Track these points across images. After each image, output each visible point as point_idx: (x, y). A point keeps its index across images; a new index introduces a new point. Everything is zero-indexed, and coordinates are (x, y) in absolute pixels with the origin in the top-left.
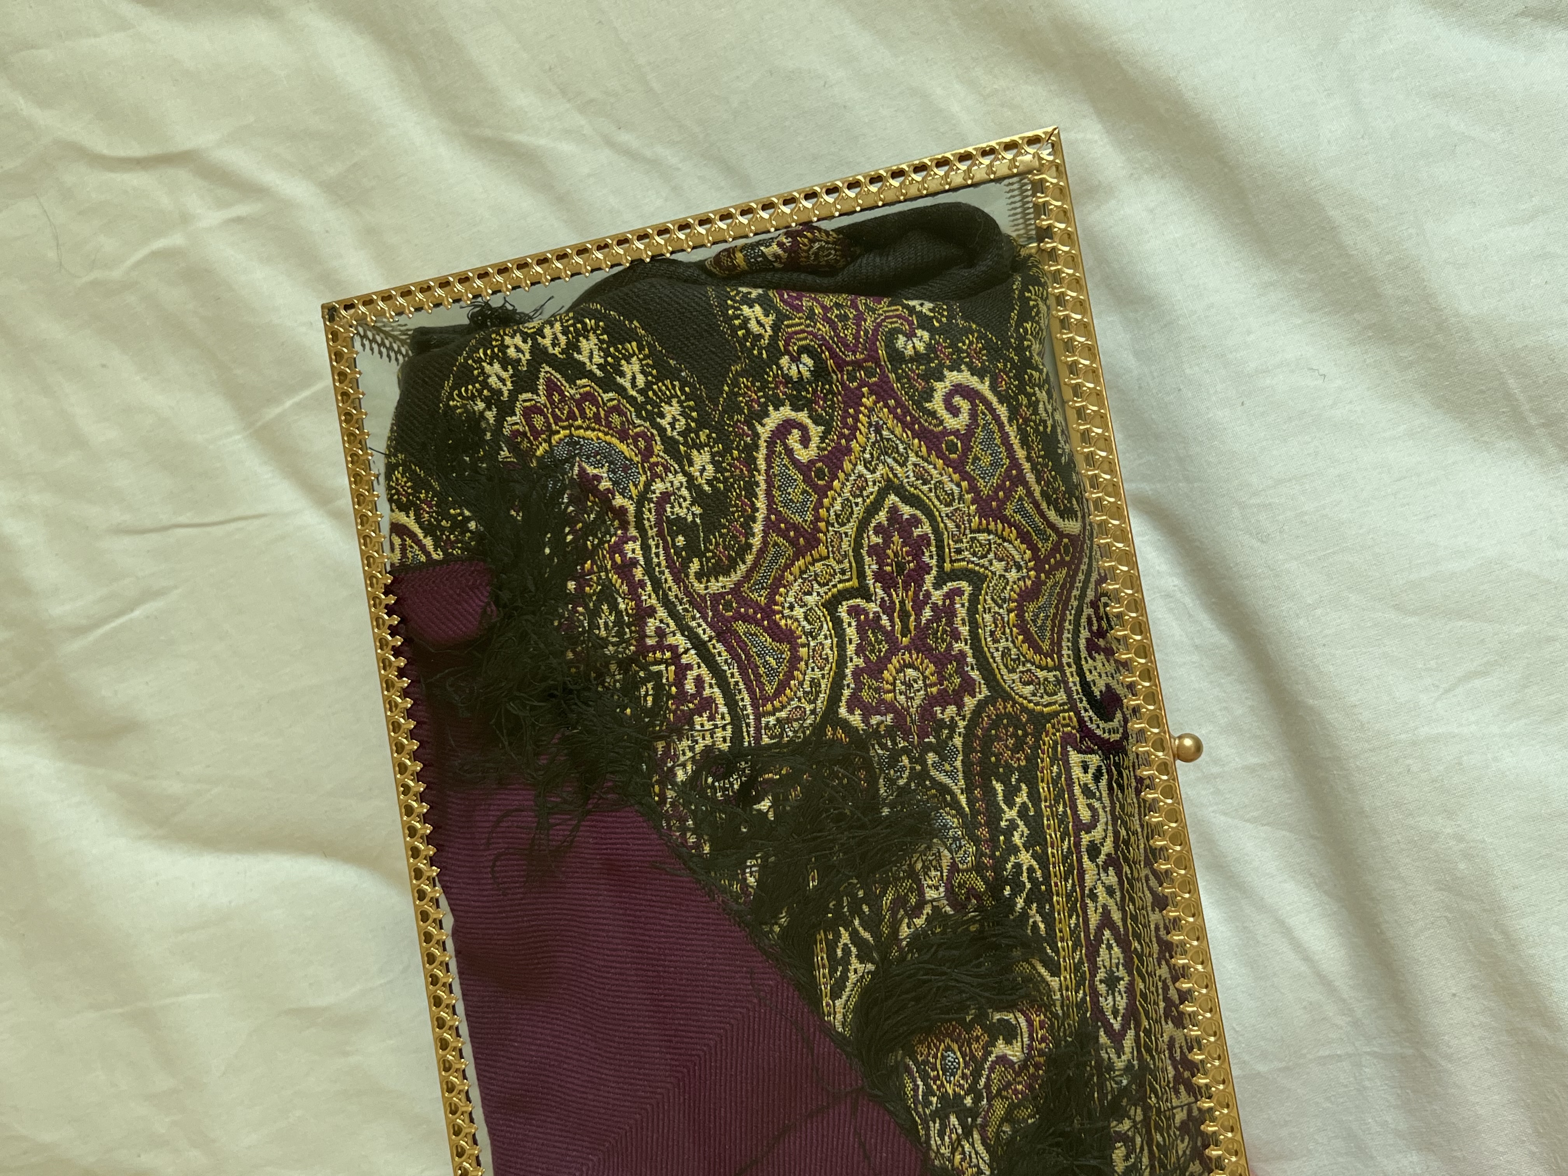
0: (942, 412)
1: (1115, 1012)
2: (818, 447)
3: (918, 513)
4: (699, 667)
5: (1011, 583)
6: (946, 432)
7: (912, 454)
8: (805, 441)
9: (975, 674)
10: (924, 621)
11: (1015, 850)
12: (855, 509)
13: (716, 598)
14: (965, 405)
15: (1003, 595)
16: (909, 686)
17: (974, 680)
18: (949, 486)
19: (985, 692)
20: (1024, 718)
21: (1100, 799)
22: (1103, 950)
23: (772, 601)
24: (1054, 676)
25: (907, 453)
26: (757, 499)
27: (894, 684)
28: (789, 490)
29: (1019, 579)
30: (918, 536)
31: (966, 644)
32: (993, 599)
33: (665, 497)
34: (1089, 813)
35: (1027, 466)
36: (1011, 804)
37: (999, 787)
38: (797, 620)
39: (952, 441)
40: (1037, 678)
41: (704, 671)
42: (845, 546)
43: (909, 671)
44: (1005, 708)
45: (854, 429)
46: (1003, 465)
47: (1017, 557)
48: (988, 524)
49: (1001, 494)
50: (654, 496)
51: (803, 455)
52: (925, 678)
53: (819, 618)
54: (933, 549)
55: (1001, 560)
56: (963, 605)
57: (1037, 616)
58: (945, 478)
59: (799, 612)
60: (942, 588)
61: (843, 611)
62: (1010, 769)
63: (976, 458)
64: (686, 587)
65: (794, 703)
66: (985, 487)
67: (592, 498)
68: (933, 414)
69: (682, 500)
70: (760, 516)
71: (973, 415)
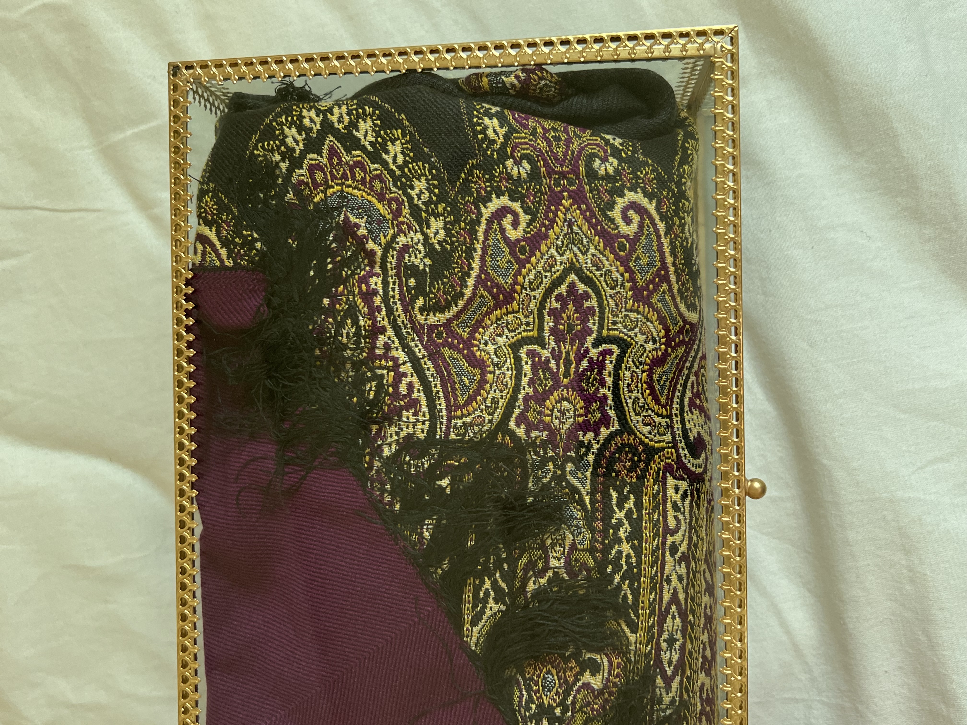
0: (619, 221)
1: (670, 663)
2: (524, 231)
3: (590, 291)
4: (412, 376)
5: (647, 352)
6: (619, 235)
7: (592, 247)
8: (515, 224)
9: (612, 413)
10: (581, 369)
11: (619, 541)
12: (545, 280)
13: (432, 328)
14: (636, 218)
15: (640, 359)
16: (563, 414)
17: (610, 417)
18: (616, 275)
19: (617, 426)
20: (641, 448)
21: (683, 513)
22: (669, 619)
23: (472, 336)
24: (666, 422)
25: (589, 245)
26: (473, 261)
27: (552, 411)
28: (498, 258)
29: (653, 350)
30: (587, 307)
31: (609, 390)
32: (633, 361)
33: (406, 248)
34: (675, 522)
35: (672, 269)
36: (621, 508)
37: (614, 495)
38: (488, 353)
39: (623, 242)
40: (654, 422)
41: (415, 380)
42: (532, 305)
43: (565, 403)
44: (629, 440)
45: (553, 221)
46: (656, 266)
47: (655, 334)
48: (639, 306)
49: (651, 286)
50: (397, 246)
51: (513, 234)
52: (576, 410)
53: (505, 355)
54: (596, 318)
55: (643, 334)
56: (611, 362)
57: (660, 377)
58: (613, 269)
59: (491, 348)
60: (598, 348)
61: (523, 352)
62: (624, 484)
63: (638, 258)
64: (411, 316)
65: (478, 413)
66: (641, 279)
67: (351, 240)
68: (612, 220)
69: (418, 252)
70: (474, 274)
71: (641, 226)
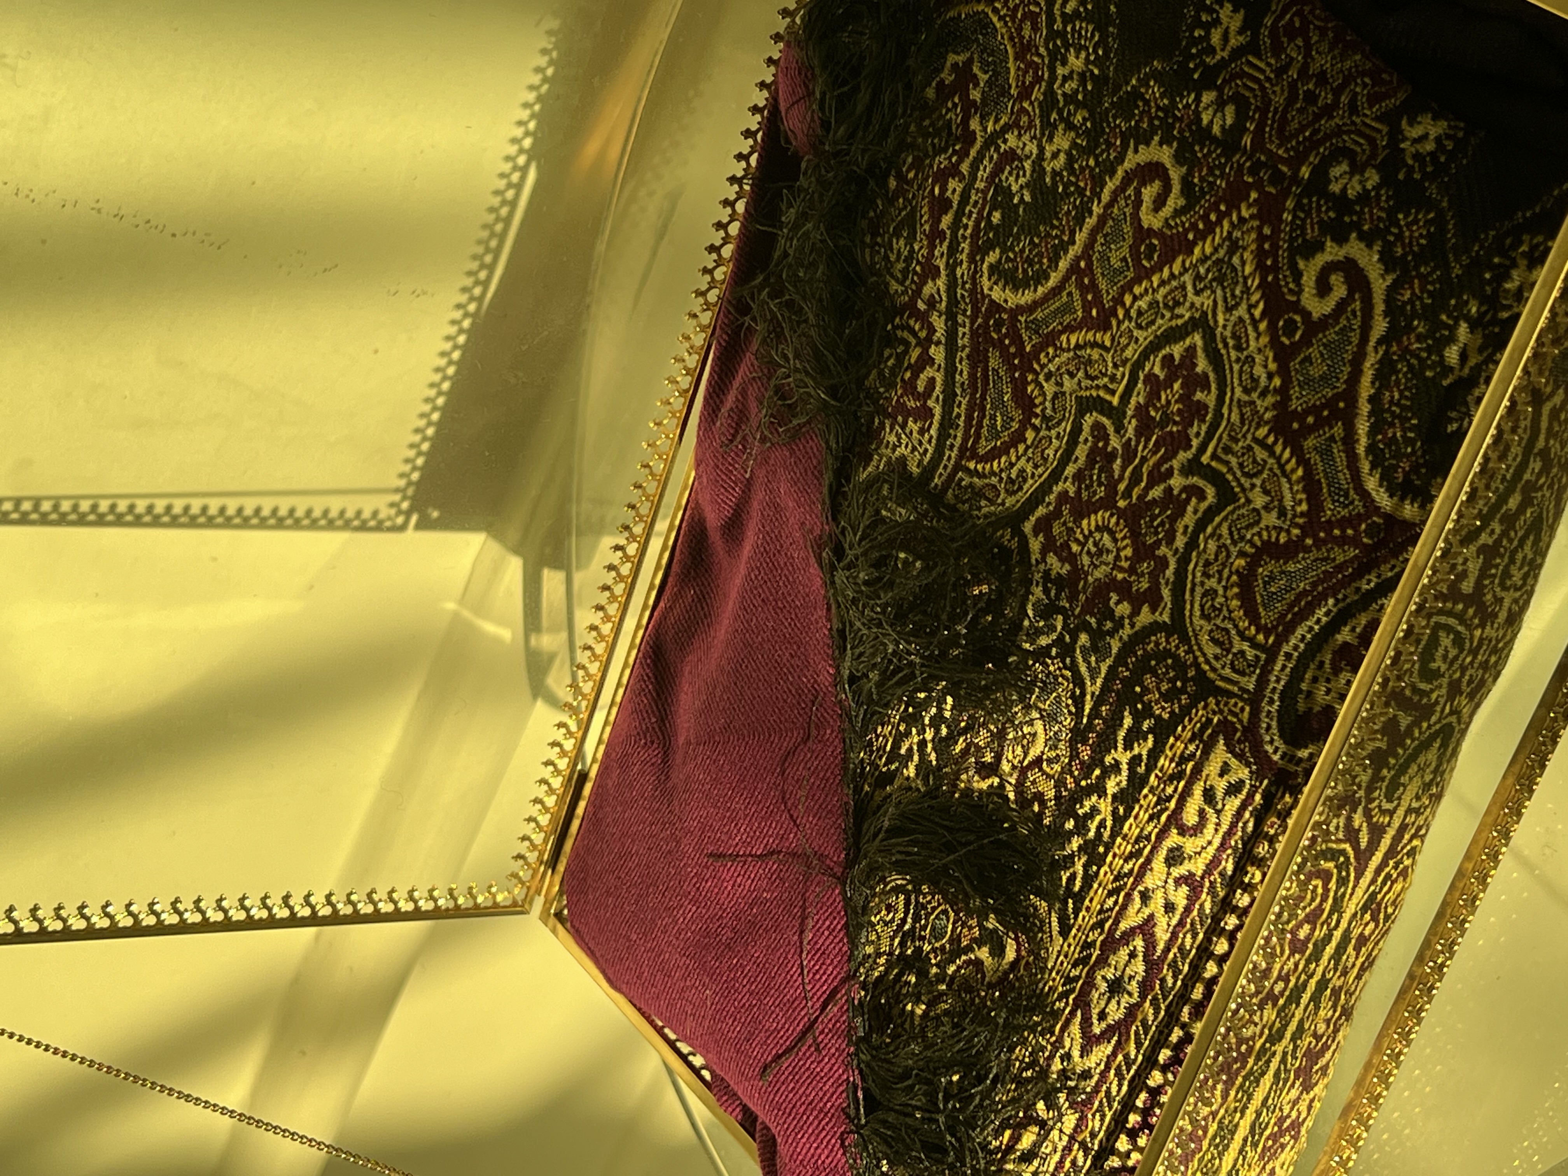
0: (1309, 280)
1: (1102, 1016)
2: (1167, 220)
3: (1212, 376)
4: (938, 370)
5: (1262, 525)
6: (1297, 307)
7: (1244, 306)
8: (1159, 203)
9: (1166, 593)
10: (1149, 498)
11: (1102, 792)
12: (1160, 321)
13: (995, 307)
14: (1340, 291)
15: (1243, 531)
16: (1100, 552)
17: (1162, 598)
18: (1259, 371)
19: (1166, 618)
20: (1191, 673)
21: (1218, 812)
22: (1123, 954)
23: (1035, 354)
24: (1256, 656)
25: (1241, 298)
26: (1081, 230)
27: (1086, 538)
28: (1112, 246)
29: (1275, 528)
30: (1199, 401)
31: (1174, 555)
32: (1230, 529)
33: (1011, 156)
34: (1197, 819)
35: (1365, 408)
36: (1128, 746)
37: (1128, 721)
38: (1044, 394)
39: (1295, 322)
40: (1231, 643)
41: (939, 379)
42: (1128, 353)
43: (1106, 537)
44: (1177, 647)
45: (1210, 229)
46: (1335, 387)
47: (1288, 503)
48: (1275, 442)
49: (1310, 420)
50: (1003, 146)
51: (1148, 218)
52: (1117, 558)
53: (1065, 410)
54: (1204, 428)
55: (1266, 492)
56: (1195, 512)
57: (1272, 578)
58: (1258, 359)
59: (1050, 388)
60: (1187, 478)
61: (1088, 420)
62: (1148, 712)
63: (1308, 359)
64: (976, 272)
65: (994, 480)
66: (1297, 398)
67: (956, 100)
68: (1297, 275)
69: (1021, 173)
70: (1073, 252)
71: (1342, 306)
